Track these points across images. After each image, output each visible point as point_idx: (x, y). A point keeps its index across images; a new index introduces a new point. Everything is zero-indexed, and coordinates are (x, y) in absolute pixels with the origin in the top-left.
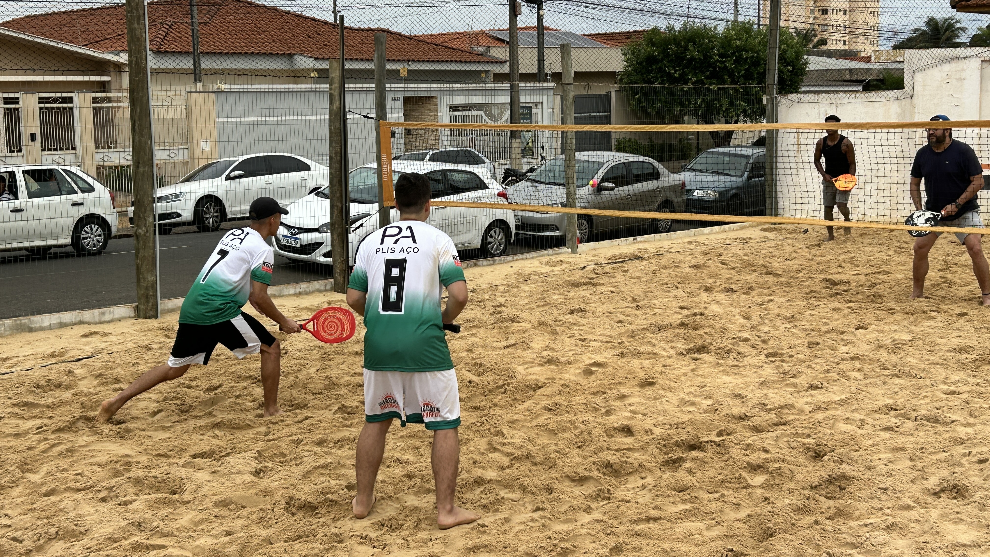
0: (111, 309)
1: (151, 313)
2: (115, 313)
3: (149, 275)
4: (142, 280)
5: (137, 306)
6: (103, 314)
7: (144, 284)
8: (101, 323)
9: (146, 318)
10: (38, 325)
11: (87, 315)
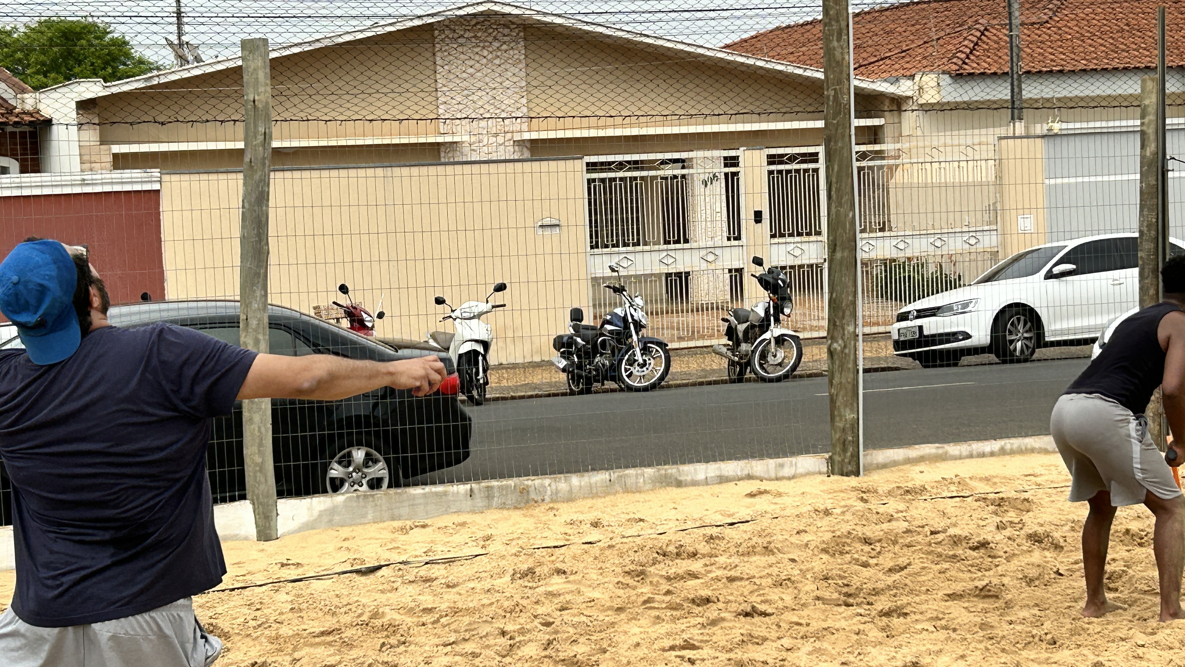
0: (793, 459)
1: (850, 468)
2: (799, 465)
3: (848, 411)
4: (837, 419)
5: (831, 457)
6: (782, 466)
7: (840, 425)
8: (777, 479)
9: (842, 475)
10: (689, 478)
11: (758, 466)
